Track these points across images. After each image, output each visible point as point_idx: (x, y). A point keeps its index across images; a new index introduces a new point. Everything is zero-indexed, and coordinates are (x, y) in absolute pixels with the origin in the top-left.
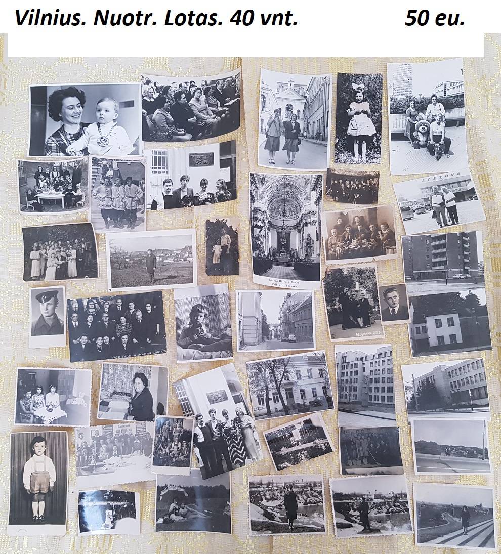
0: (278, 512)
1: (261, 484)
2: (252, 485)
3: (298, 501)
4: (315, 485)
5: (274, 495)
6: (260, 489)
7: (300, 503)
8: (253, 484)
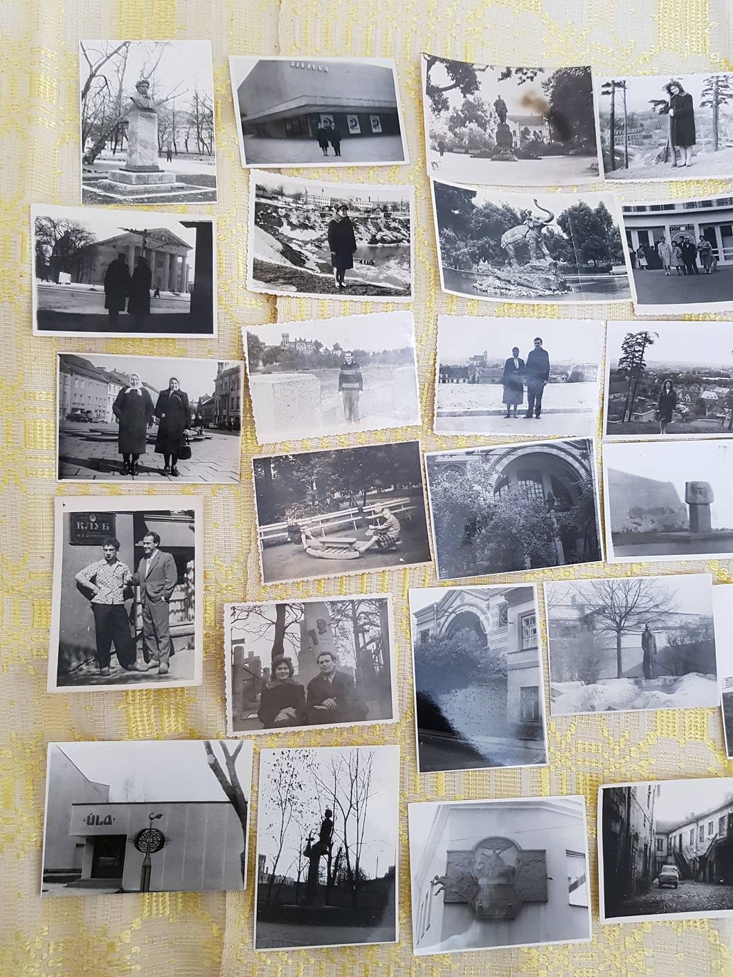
0: (313, 253)
1: (282, 194)
2: (261, 193)
3: (357, 236)
4: (395, 208)
5: (308, 218)
6: (279, 204)
7: (362, 239)
8: (264, 190)
